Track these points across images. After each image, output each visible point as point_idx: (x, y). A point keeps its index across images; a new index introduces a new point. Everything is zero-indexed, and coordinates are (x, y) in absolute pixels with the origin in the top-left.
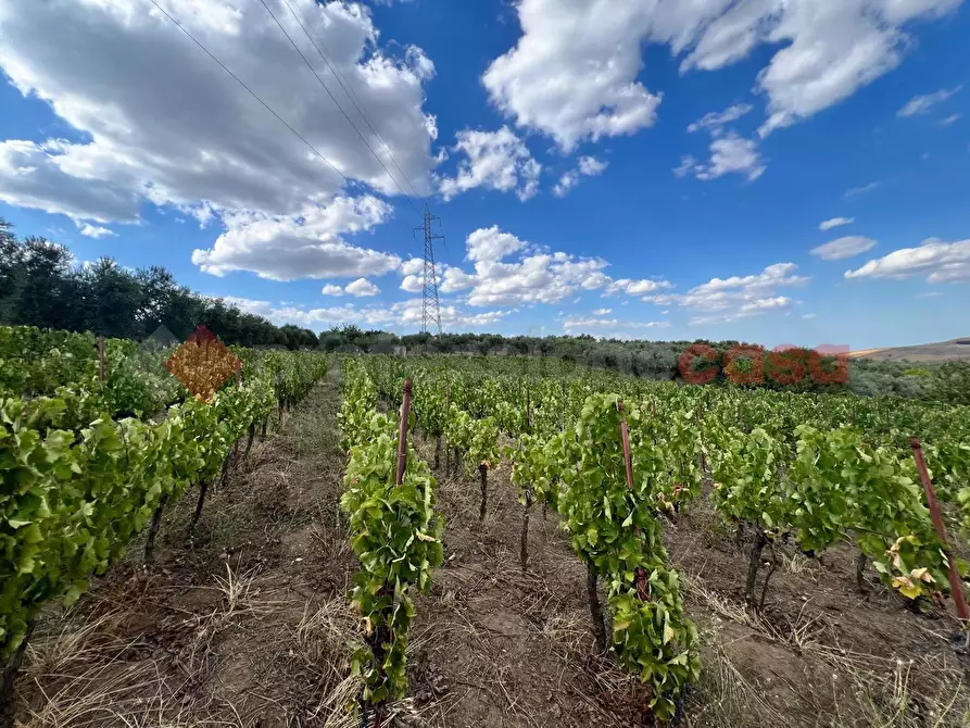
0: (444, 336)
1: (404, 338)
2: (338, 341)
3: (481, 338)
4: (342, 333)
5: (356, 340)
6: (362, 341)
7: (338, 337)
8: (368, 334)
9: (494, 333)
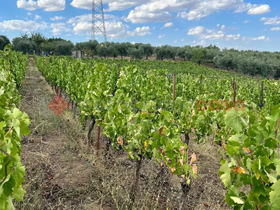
0: (108, 44)
1: (78, 44)
2: (28, 45)
3: (137, 46)
4: (30, 39)
5: (42, 45)
6: (46, 46)
7: (28, 42)
8: (51, 40)
9: (145, 43)
